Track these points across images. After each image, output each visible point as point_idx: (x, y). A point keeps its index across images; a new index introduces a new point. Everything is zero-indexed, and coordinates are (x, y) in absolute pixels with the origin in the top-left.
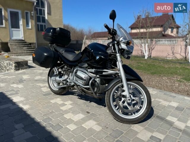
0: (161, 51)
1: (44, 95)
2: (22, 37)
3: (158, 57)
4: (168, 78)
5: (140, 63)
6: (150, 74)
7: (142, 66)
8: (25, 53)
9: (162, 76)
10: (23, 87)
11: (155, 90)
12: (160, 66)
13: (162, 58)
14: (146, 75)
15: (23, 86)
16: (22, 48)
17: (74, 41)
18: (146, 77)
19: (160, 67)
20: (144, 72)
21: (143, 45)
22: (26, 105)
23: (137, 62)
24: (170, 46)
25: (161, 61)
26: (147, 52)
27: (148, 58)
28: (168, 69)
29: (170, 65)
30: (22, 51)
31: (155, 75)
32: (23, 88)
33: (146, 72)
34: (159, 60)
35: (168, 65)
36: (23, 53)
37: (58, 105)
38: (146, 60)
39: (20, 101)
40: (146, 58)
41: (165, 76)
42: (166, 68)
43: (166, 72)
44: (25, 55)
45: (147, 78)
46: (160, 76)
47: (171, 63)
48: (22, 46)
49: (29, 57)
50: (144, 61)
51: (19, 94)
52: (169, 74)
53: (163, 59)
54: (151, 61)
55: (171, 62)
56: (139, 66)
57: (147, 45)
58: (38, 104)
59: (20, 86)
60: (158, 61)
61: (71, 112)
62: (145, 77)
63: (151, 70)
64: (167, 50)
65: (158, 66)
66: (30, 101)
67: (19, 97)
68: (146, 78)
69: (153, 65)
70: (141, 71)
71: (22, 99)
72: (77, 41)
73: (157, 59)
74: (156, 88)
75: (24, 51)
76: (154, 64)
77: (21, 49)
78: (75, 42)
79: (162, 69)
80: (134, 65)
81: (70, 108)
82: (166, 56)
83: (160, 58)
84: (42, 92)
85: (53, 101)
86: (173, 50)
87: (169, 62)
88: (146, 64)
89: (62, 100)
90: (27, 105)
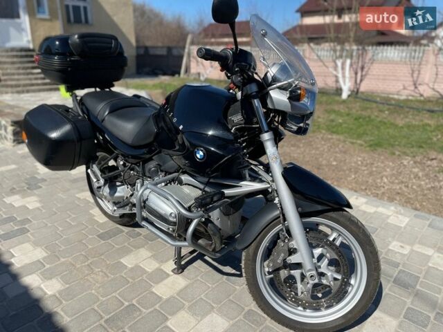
0: (381, 77)
1: (101, 237)
2: (28, 42)
3: (373, 93)
4: (415, 162)
5: (334, 111)
6: (368, 149)
7: (340, 121)
8: (38, 85)
9: (399, 155)
10: (38, 205)
11: (402, 211)
12: (385, 120)
13: (383, 95)
14: (357, 152)
15: (40, 201)
16: (29, 71)
17: (162, 47)
18: (360, 159)
19: (385, 123)
20: (349, 140)
21: (339, 63)
22: (51, 279)
23: (326, 111)
24: (409, 66)
25: (383, 104)
26: (347, 80)
27: (349, 96)
28: (405, 129)
29: (407, 117)
30: (30, 79)
31: (380, 150)
32: (38, 208)
33: (355, 141)
34: (376, 102)
35: (402, 116)
36: (33, 85)
37: (144, 276)
38: (344, 101)
39: (33, 263)
40: (345, 95)
41: (405, 153)
42: (402, 127)
43: (404, 141)
44: (40, 91)
45: (362, 163)
46: (394, 154)
47: (407, 110)
48: (30, 65)
49: (51, 98)
50: (342, 106)
51: (29, 234)
52: (413, 147)
53: (384, 98)
54: (358, 104)
55: (407, 107)
56: (333, 121)
57: (348, 62)
58: (88, 275)
59: (32, 202)
60: (374, 105)
61: (187, 304)
62: (357, 160)
63: (367, 134)
64: (395, 76)
65: (380, 122)
66: (62, 260)
67: (31, 248)
68: (360, 163)
69: (367, 119)
70: (342, 137)
71: (39, 254)
72: (169, 49)
73: (370, 98)
74: (398, 198)
75: (36, 79)
76: (369, 117)
77: (28, 74)
78: (164, 52)
79: (391, 131)
80: (320, 120)
81: (181, 291)
82: (397, 90)
83: (378, 96)
84: (95, 226)
85: (128, 261)
86: (415, 75)
87: (402, 107)
88: (348, 115)
89: (154, 257)
90: (54, 280)
